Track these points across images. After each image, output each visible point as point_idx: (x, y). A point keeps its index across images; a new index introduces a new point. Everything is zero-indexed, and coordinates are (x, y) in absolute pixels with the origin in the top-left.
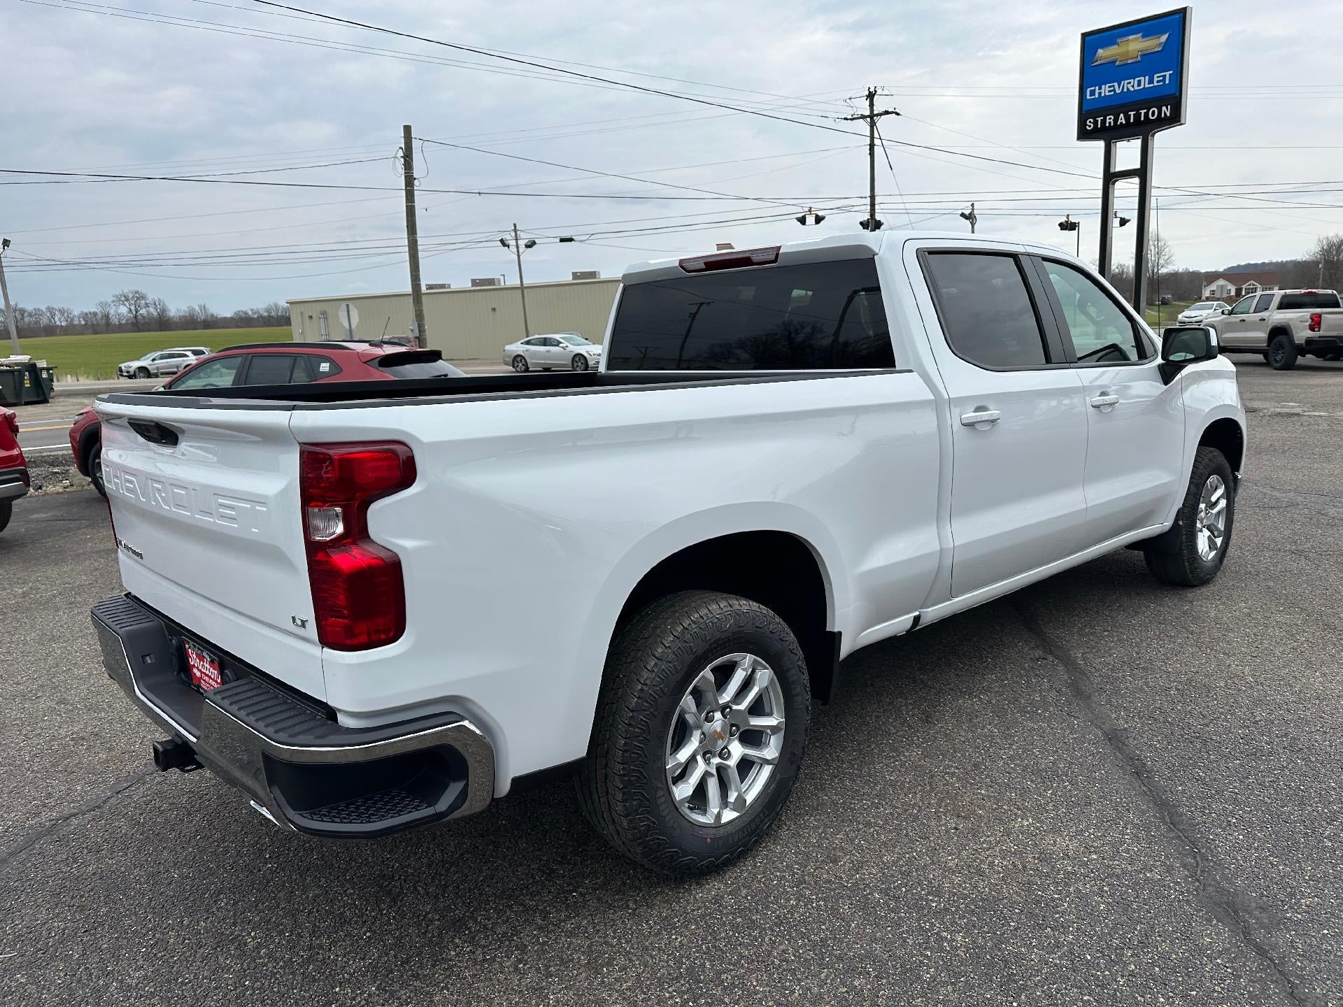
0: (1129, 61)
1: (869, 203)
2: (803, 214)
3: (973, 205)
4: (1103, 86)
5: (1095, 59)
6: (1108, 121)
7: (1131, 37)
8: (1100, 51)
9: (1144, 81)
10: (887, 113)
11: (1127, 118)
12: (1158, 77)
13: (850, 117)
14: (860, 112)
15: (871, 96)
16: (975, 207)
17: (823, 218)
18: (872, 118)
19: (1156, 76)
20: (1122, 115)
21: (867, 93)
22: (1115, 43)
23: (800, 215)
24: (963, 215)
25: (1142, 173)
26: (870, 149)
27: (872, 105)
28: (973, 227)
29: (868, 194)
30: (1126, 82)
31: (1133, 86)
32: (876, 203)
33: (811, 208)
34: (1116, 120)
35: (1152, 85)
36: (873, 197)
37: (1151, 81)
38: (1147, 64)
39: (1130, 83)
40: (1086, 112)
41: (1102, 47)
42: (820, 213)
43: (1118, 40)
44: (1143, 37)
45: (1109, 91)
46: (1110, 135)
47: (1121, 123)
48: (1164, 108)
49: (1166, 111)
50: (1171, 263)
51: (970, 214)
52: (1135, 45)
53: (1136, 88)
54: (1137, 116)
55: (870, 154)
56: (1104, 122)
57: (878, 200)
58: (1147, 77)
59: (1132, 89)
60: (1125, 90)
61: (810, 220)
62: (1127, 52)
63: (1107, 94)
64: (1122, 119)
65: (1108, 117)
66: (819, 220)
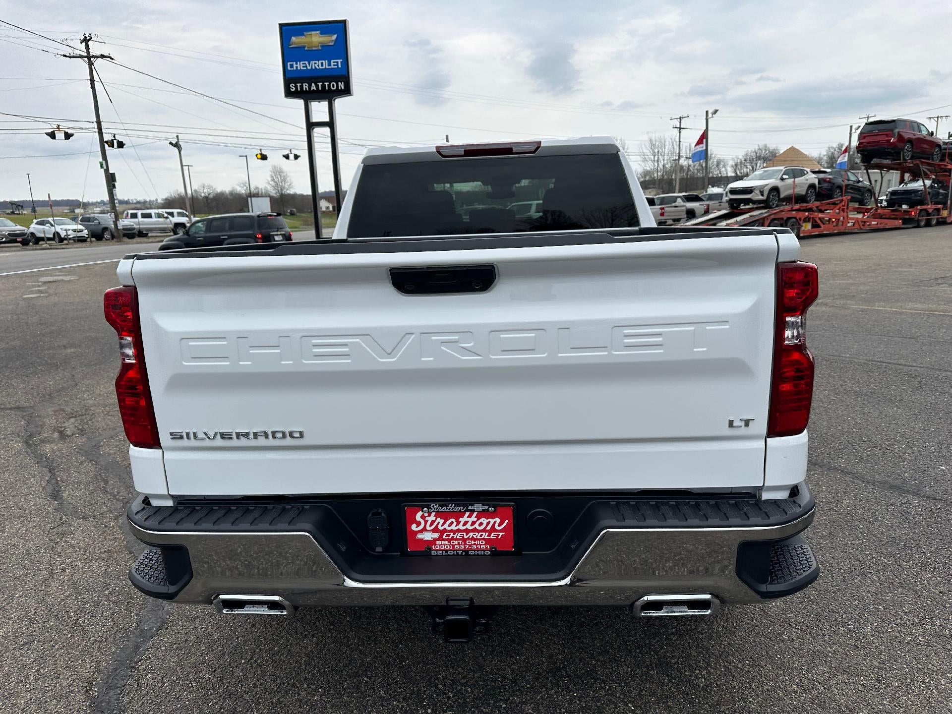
0: (314, 49)
1: (96, 127)
2: (52, 130)
3: (177, 137)
4: (298, 63)
5: (291, 43)
6: (304, 87)
7: (313, 33)
8: (293, 39)
9: (325, 63)
10: (102, 56)
11: (317, 86)
12: (334, 62)
13: (68, 55)
14: (78, 53)
15: (86, 40)
16: (179, 138)
17: (72, 135)
18: (90, 58)
19: (332, 61)
20: (313, 84)
21: (82, 38)
22: (303, 35)
23: (50, 131)
24: (171, 143)
25: (331, 124)
26: (91, 84)
27: (87, 48)
28: (180, 153)
29: (95, 120)
30: (313, 62)
31: (318, 66)
32: (103, 128)
33: (59, 126)
34: (310, 87)
35: (330, 67)
36: (99, 122)
37: (329, 64)
38: (325, 52)
39: (315, 63)
40: (289, 80)
41: (295, 35)
42: (70, 131)
43: (305, 33)
44: (321, 34)
45: (303, 67)
46: (308, 96)
47: (314, 90)
48: (340, 83)
49: (341, 86)
50: (292, 187)
51: (176, 143)
52: (316, 39)
53: (321, 67)
54: (323, 86)
55: (92, 88)
56: (302, 87)
57: (103, 125)
58: (327, 61)
59: (318, 68)
60: (313, 68)
61: (60, 135)
62: (311, 42)
63: (302, 68)
64: (313, 87)
65: (304, 84)
66: (68, 136)
